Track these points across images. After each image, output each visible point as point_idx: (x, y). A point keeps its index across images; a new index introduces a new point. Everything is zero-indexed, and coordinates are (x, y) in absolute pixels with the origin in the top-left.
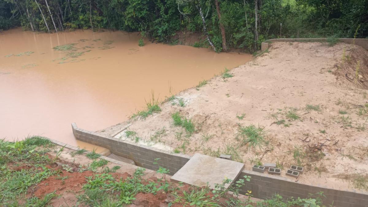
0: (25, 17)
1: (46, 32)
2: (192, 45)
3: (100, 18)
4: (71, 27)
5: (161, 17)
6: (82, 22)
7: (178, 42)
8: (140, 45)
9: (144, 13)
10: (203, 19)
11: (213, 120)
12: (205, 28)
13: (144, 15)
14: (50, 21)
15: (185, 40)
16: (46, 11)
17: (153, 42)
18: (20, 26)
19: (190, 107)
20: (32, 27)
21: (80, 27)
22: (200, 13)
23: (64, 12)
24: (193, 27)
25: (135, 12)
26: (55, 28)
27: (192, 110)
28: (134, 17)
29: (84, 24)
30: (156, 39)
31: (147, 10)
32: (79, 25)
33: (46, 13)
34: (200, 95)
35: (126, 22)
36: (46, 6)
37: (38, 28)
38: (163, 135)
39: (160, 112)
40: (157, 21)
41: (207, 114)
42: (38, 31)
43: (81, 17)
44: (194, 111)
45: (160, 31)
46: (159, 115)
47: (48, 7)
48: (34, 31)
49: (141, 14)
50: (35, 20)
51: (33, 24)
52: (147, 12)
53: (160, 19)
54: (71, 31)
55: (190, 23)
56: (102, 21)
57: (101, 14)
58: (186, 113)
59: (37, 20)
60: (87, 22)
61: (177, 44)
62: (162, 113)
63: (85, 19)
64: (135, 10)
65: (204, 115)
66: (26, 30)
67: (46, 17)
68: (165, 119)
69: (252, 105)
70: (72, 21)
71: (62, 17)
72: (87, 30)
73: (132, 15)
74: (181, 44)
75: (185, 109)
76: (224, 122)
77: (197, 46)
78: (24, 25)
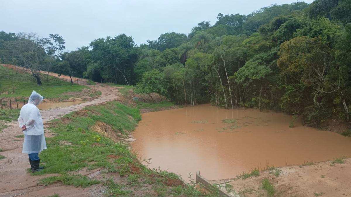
0: (214, 96)
1: (225, 108)
2: (340, 133)
3: (267, 101)
4: (243, 106)
5: (314, 104)
6: (253, 103)
7: (327, 128)
8: (290, 127)
9: (298, 100)
10: (347, 109)
11: (293, 191)
12: (348, 118)
13: (298, 101)
14: (229, 101)
15: (334, 127)
16: (228, 93)
17: (303, 126)
18: (210, 102)
19: (282, 178)
20: (217, 104)
21: (251, 107)
22: (344, 103)
23: (243, 94)
24: (343, 116)
25: (289, 99)
26: (232, 105)
27: (282, 180)
28: (288, 102)
29: (255, 105)
30: (307, 123)
31: (301, 97)
32: (251, 105)
33: (228, 95)
34: (299, 171)
35: (282, 106)
36: (229, 89)
37: (221, 105)
38: (250, 193)
39: (258, 176)
40: (309, 107)
41: (291, 185)
42: (220, 107)
43: (253, 99)
44: (283, 181)
45: (310, 117)
46: (256, 178)
47: (230, 90)
48: (218, 107)
49: (295, 100)
50: (220, 99)
51: (218, 101)
52: (301, 99)
53: (313, 106)
54: (243, 109)
55: (341, 112)
56: (269, 103)
57: (269, 98)
58: (276, 181)
59: (221, 98)
60: (257, 103)
61: (326, 130)
62: (259, 177)
63: (256, 101)
64: (289, 97)
65: (289, 186)
66: (212, 106)
67: (227, 97)
68: (258, 182)
69: (337, 188)
70: (247, 102)
71: (240, 98)
72: (256, 109)
73: (287, 100)
74: (330, 130)
75: (278, 178)
76: (301, 195)
77: (345, 134)
78: (212, 102)
